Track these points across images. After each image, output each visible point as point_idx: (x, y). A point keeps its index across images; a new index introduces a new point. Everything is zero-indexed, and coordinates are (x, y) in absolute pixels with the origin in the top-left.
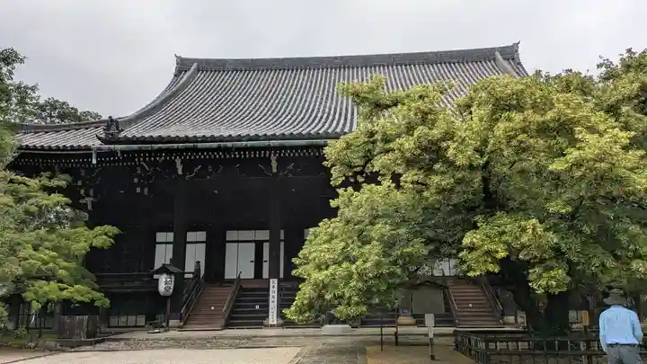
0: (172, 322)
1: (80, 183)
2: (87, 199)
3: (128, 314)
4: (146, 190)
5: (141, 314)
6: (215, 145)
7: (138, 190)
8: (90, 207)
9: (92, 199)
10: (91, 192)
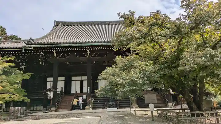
0: (53, 109)
1: (20, 61)
2: (23, 66)
3: (37, 106)
4: (43, 63)
5: (42, 106)
6: (67, 45)
7: (41, 63)
8: (24, 69)
9: (24, 66)
10: (24, 64)
